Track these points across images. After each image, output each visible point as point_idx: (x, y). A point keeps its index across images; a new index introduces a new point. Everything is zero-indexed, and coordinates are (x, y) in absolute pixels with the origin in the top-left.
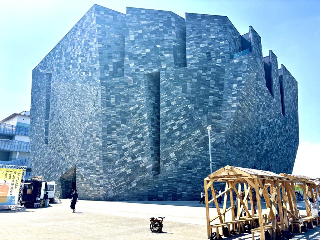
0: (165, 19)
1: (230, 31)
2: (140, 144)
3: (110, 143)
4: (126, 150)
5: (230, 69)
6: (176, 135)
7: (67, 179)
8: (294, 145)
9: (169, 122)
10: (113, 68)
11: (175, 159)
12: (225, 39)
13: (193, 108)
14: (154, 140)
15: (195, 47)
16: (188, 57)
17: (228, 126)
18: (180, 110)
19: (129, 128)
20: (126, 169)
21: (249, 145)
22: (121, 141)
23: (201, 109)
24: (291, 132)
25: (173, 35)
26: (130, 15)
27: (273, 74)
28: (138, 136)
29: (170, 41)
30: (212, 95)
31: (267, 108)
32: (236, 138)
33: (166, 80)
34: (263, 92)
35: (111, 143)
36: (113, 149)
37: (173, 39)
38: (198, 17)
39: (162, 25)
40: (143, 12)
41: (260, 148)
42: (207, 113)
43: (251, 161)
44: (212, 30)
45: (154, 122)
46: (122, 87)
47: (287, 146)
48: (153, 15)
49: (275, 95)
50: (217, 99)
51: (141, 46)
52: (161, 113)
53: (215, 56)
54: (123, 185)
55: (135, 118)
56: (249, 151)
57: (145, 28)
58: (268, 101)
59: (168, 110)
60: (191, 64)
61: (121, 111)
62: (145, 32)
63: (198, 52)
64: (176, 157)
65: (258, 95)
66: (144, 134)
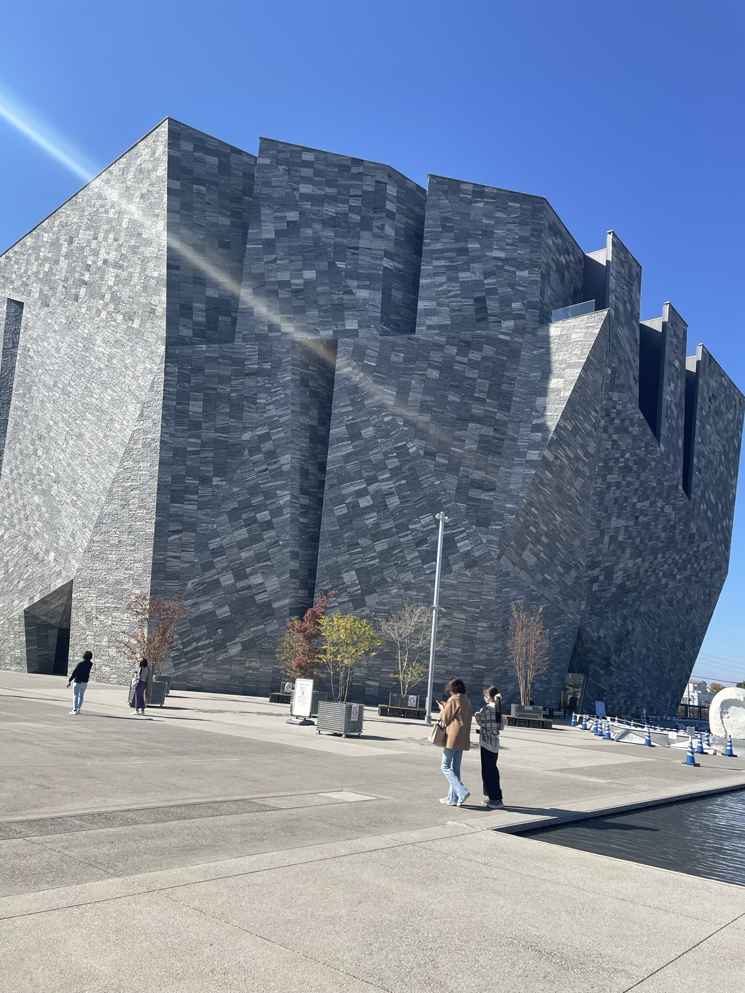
0: (369, 186)
1: (551, 243)
2: (263, 540)
3: (176, 528)
4: (220, 551)
5: (535, 353)
6: (367, 522)
7: (44, 618)
8: (711, 577)
9: (351, 485)
10: (204, 314)
11: (357, 588)
12: (531, 265)
13: (421, 452)
14: (302, 532)
15: (444, 279)
16: (421, 305)
17: (511, 512)
18: (385, 454)
19: (235, 490)
20: (215, 604)
21: (568, 568)
22: (210, 526)
23: (442, 457)
24: (705, 540)
25: (387, 236)
26: (267, 161)
27: (667, 373)
28: (257, 515)
29: (377, 252)
30: (478, 420)
31: (635, 468)
32: (530, 546)
33: (355, 364)
34: (627, 423)
35: (181, 528)
36: (183, 547)
37: (384, 247)
38: (465, 192)
39: (356, 203)
40: (307, 157)
41: (601, 578)
42: (458, 470)
43: (572, 614)
44: (498, 233)
45: (307, 479)
46: (226, 371)
47: (688, 580)
48: (337, 170)
49: (664, 432)
50: (490, 432)
51: (293, 258)
52: (329, 457)
53: (497, 311)
54: (203, 647)
55: (255, 463)
56: (566, 585)
57: (309, 207)
58: (640, 449)
59: (350, 449)
60: (430, 327)
61: (215, 440)
62: (306, 219)
63: (453, 293)
64: (360, 584)
65: (611, 430)
66: (277, 512)
